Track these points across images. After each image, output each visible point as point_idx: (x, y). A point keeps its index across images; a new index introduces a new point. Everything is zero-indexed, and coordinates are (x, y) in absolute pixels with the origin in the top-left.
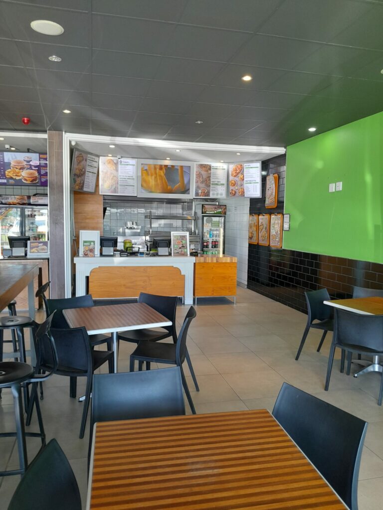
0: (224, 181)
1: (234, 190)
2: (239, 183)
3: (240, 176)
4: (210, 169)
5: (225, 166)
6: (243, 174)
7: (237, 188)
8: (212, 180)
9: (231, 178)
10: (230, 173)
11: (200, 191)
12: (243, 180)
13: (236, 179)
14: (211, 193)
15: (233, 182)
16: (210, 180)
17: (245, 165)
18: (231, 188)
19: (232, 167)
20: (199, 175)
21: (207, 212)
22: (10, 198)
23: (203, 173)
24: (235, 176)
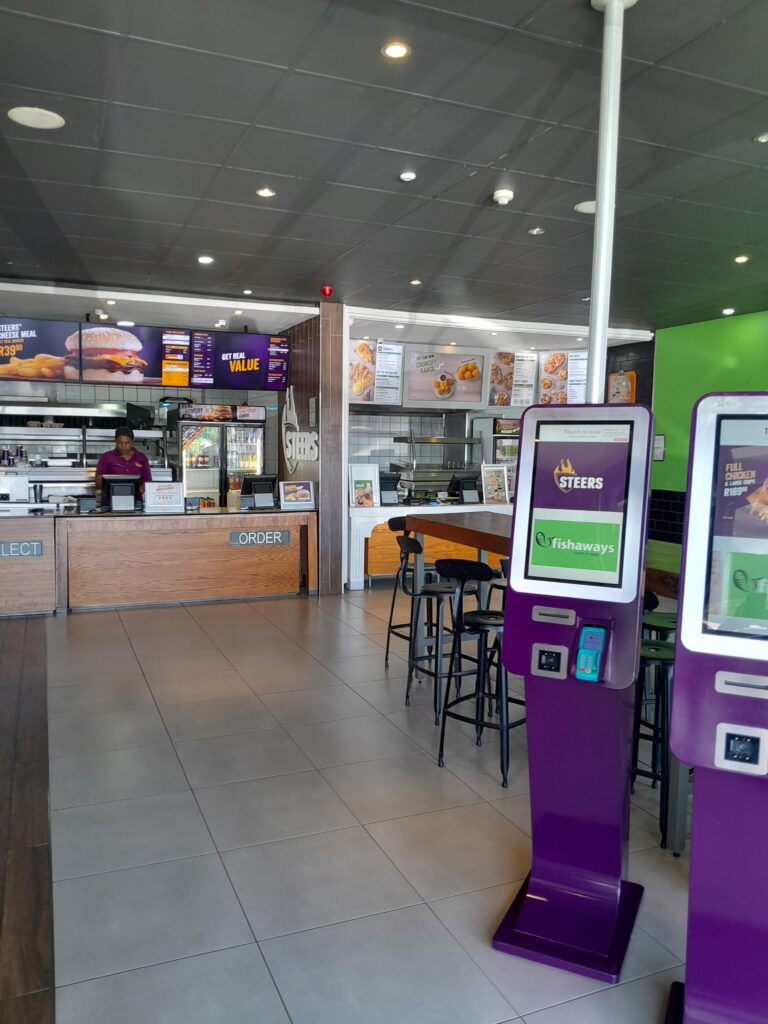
0: (532, 381)
1: (549, 394)
2: (558, 384)
3: (561, 372)
4: (513, 361)
5: (535, 356)
6: (565, 369)
7: (553, 392)
8: (515, 379)
9: (544, 375)
10: (542, 367)
11: (496, 397)
12: (566, 378)
13: (553, 376)
14: (512, 400)
15: (547, 381)
16: (511, 378)
17: (570, 354)
18: (543, 391)
19: (545, 357)
20: (496, 370)
21: (502, 431)
22: (204, 410)
23: (503, 366)
24: (551, 373)
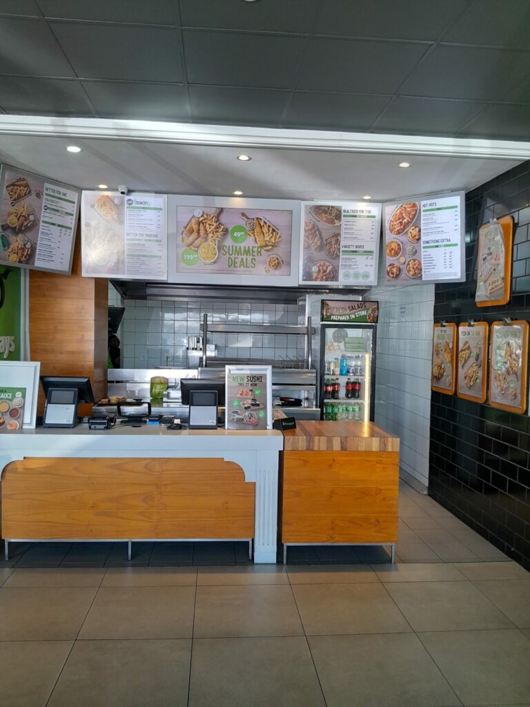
1: (397, 264)
2: (409, 248)
3: (412, 231)
4: (338, 217)
6: (417, 226)
7: (402, 260)
9: (389, 237)
10: (387, 225)
11: (315, 269)
12: (419, 239)
13: (401, 238)
14: (341, 272)
15: (393, 246)
16: (338, 242)
17: (423, 203)
18: (389, 260)
20: (313, 231)
21: (333, 318)
23: (323, 225)
24: (399, 233)
